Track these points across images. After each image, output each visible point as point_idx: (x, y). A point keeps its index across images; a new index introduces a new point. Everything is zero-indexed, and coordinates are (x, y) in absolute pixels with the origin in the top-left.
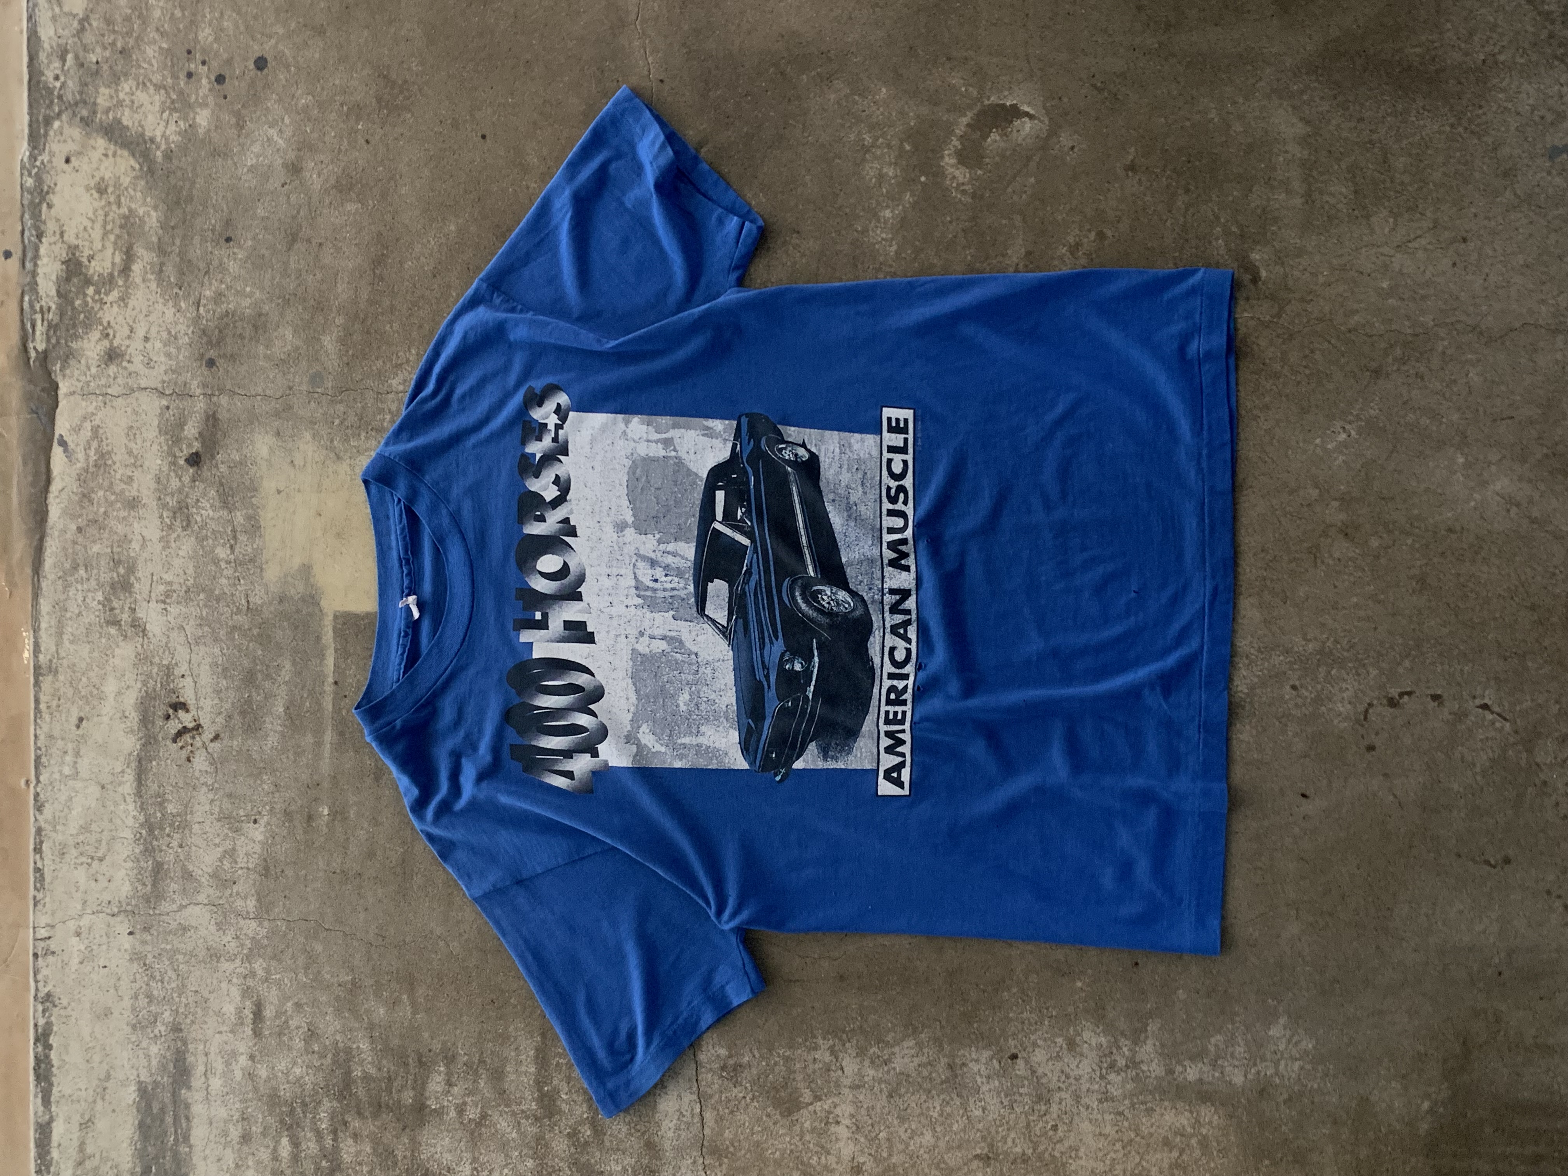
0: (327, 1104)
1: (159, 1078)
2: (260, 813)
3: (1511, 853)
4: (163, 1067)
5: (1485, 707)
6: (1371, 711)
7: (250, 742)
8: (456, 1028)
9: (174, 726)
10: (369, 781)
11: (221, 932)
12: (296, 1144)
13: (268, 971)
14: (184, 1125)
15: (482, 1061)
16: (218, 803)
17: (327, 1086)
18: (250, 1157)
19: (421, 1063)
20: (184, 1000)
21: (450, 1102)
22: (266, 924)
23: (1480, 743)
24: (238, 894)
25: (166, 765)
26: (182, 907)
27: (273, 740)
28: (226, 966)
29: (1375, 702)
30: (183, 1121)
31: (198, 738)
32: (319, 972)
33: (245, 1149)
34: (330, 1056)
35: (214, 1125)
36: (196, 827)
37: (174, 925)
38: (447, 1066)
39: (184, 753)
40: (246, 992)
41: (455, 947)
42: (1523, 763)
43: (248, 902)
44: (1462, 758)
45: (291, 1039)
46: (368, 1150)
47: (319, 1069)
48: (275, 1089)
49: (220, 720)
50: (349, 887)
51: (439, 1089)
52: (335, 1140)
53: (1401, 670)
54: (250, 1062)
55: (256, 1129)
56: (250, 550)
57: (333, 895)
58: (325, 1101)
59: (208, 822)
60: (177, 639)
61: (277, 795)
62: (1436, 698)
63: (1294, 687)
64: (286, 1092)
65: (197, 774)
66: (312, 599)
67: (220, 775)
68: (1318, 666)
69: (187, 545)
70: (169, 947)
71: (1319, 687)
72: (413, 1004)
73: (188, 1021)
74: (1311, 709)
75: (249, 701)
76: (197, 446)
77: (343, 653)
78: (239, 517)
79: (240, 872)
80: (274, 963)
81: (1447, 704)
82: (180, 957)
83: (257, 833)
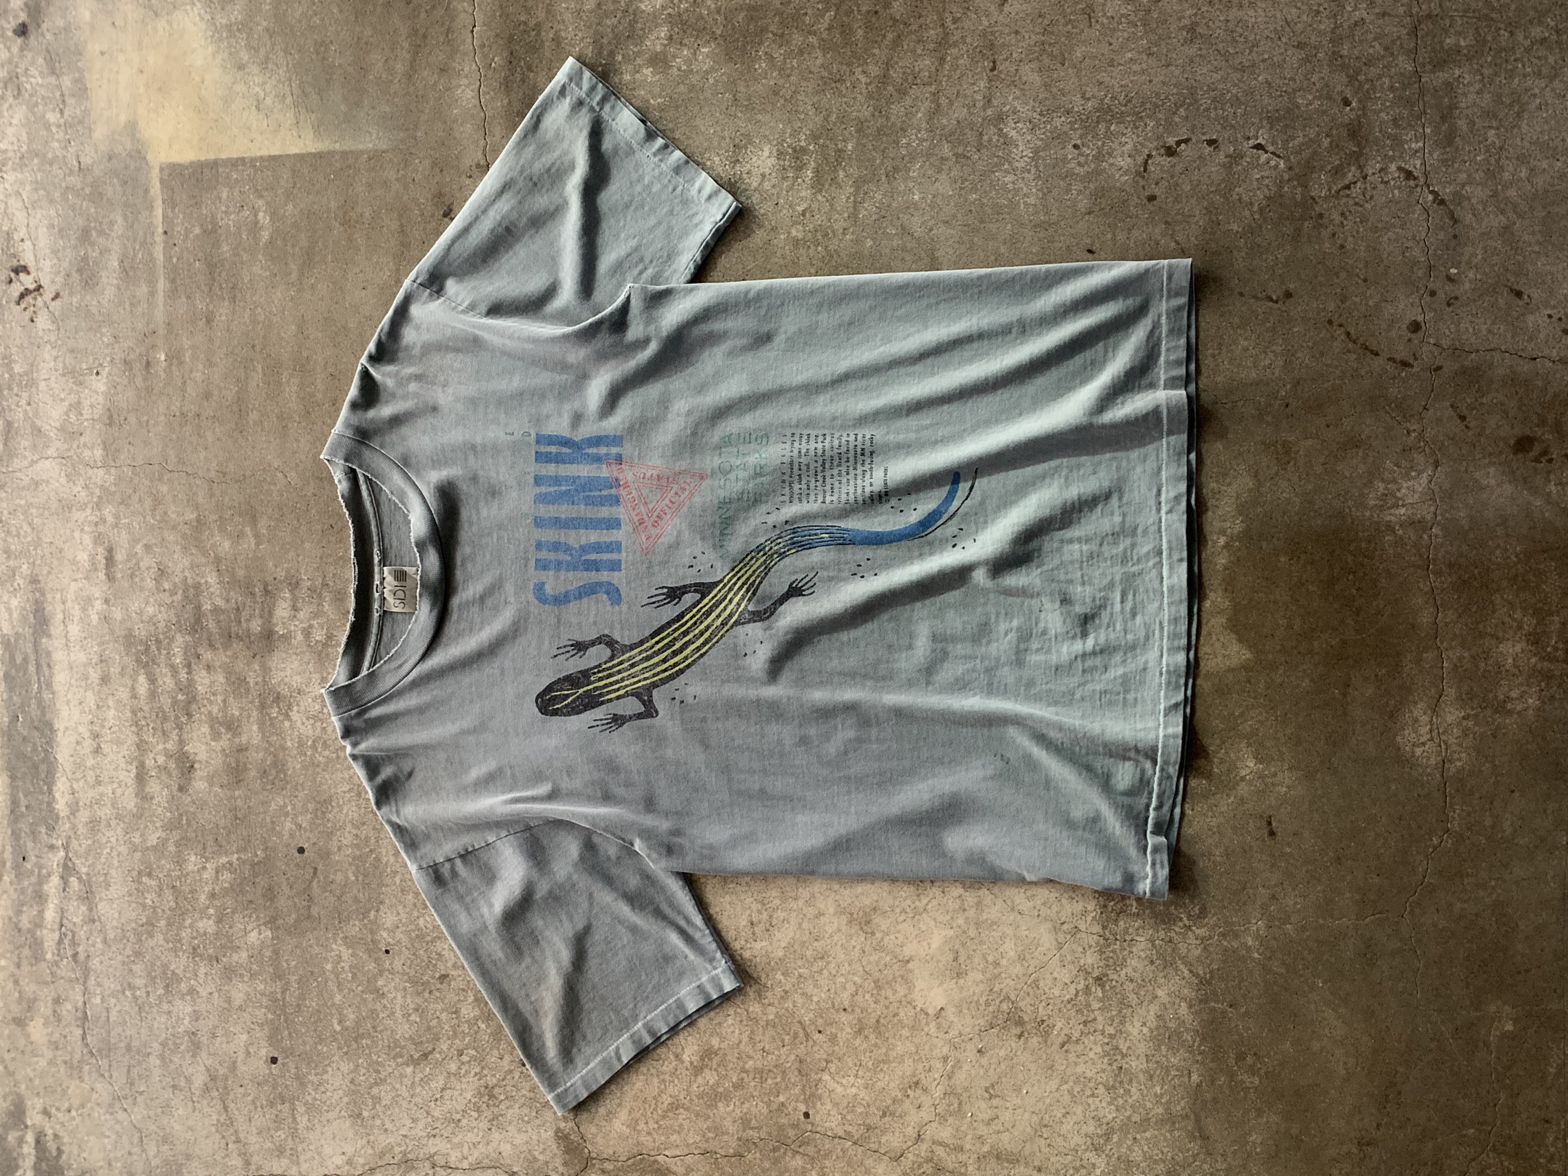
0: (180, 639)
1: (20, 630)
2: (101, 365)
3: (1292, 286)
4: (25, 618)
5: (1259, 147)
6: (1150, 162)
7: (88, 298)
8: (298, 555)
9: (16, 289)
10: (201, 324)
11: (71, 484)
12: (152, 680)
13: (117, 517)
14: (47, 673)
15: (325, 585)
16: (61, 359)
17: (179, 622)
18: (110, 697)
19: (267, 592)
20: (39, 552)
21: (296, 627)
22: (113, 471)
23: (1255, 183)
24: (85, 445)
25: (11, 328)
26: (33, 462)
27: (110, 292)
28: (78, 516)
29: (1154, 153)
30: (45, 668)
31: (39, 299)
32: (166, 513)
33: (105, 689)
34: (180, 592)
35: (75, 670)
36: (42, 385)
37: (26, 480)
38: (292, 592)
39: (28, 315)
40: (98, 539)
41: (293, 476)
42: (1298, 197)
43: (95, 452)
44: (1240, 199)
45: (142, 580)
46: (221, 678)
47: (170, 606)
48: (130, 630)
49: (59, 279)
50: (189, 428)
51: (286, 614)
52: (189, 673)
53: (1177, 120)
54: (105, 607)
55: (115, 670)
56: (78, 112)
57: (174, 437)
58: (178, 636)
59: (53, 379)
60: (15, 204)
61: (116, 346)
62: (1211, 142)
63: (1076, 147)
64: (141, 631)
65: (40, 333)
66: (139, 155)
67: (62, 331)
68: (1098, 122)
69: (19, 114)
70: (23, 502)
71: (1100, 143)
72: (257, 536)
73: (45, 572)
74: (1093, 166)
75: (85, 259)
76: (23, 17)
77: (170, 203)
78: (67, 82)
79: (86, 424)
80: (122, 508)
81: (1222, 147)
82: (34, 511)
83: (100, 385)
